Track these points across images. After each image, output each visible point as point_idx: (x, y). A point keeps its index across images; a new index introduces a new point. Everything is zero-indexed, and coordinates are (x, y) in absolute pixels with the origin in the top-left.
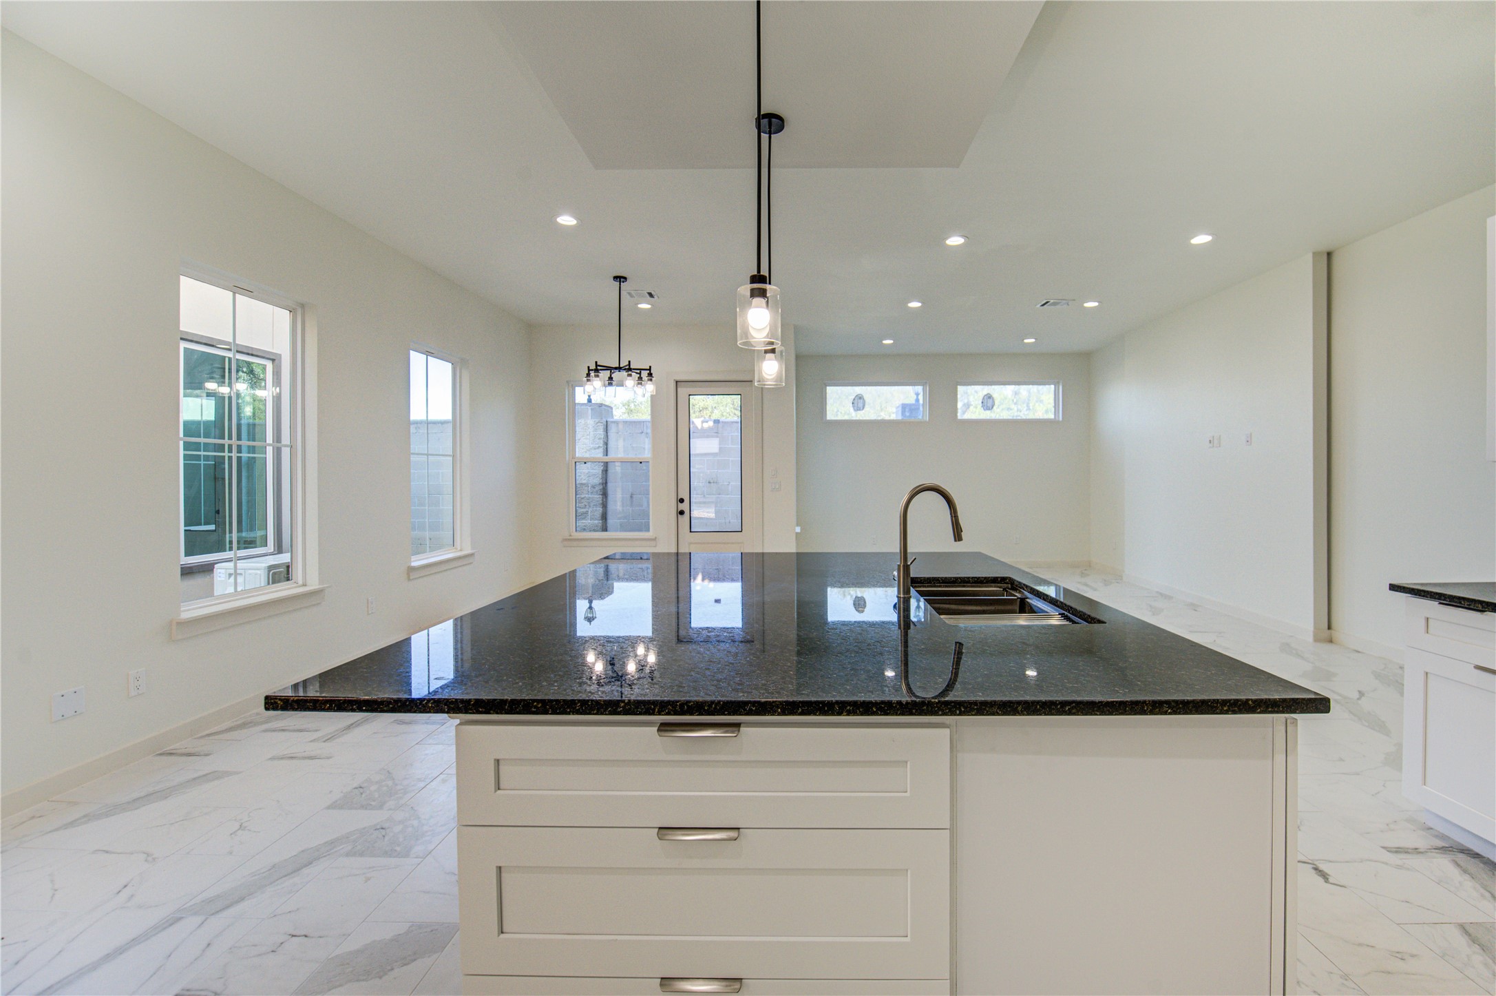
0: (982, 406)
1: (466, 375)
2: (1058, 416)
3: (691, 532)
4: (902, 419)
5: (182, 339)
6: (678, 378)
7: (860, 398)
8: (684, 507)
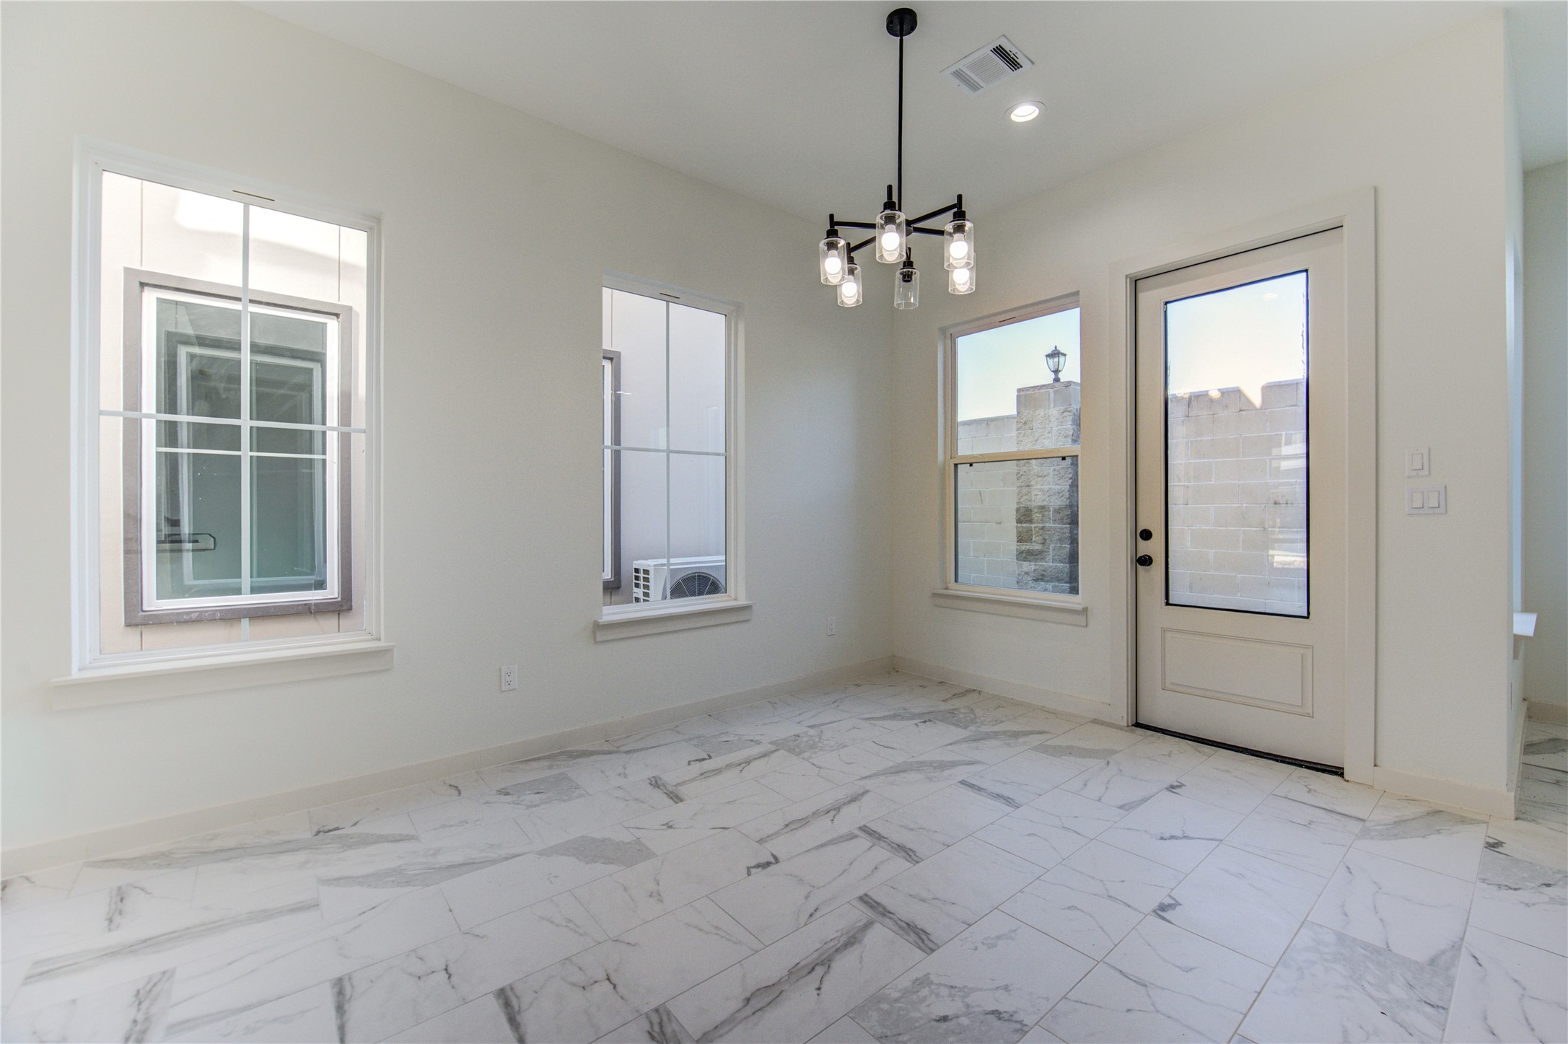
3: (1168, 604)
8: (1153, 548)
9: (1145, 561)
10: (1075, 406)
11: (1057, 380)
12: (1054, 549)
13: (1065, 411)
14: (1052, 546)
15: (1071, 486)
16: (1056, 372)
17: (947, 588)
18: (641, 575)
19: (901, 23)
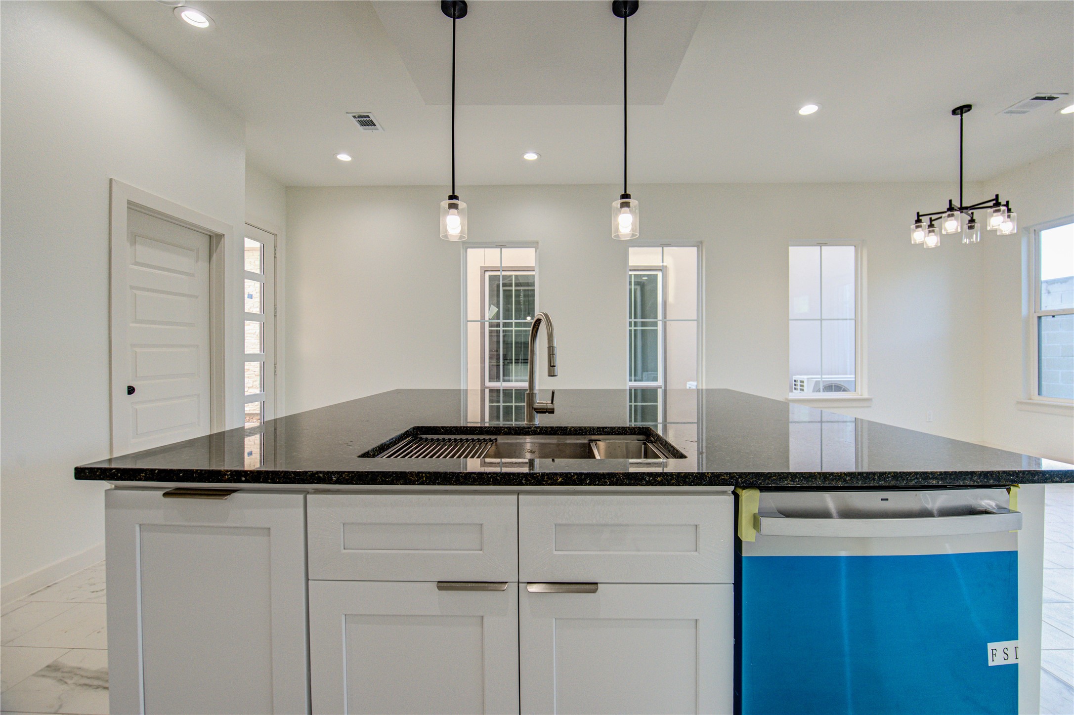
17: (1031, 399)
18: (799, 383)
19: (961, 110)
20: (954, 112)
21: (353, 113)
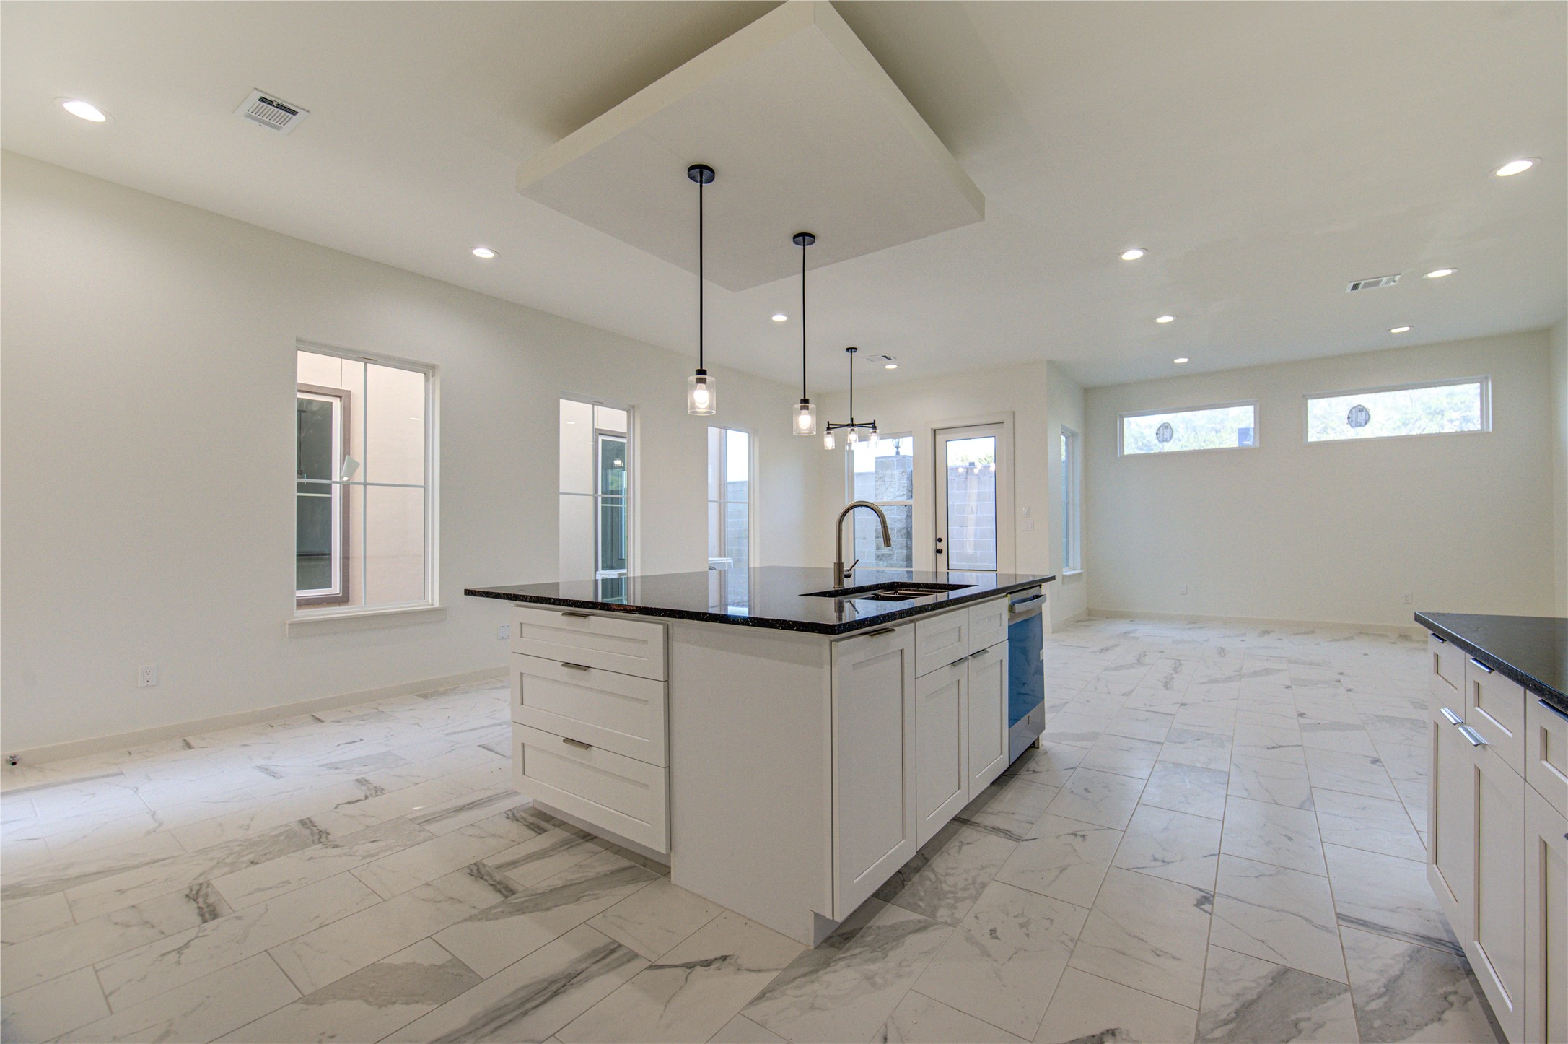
0: (1349, 423)
1: (757, 443)
2: (1489, 427)
3: (949, 569)
4: (1239, 447)
5: (600, 434)
6: (936, 426)
7: (1167, 427)
8: (942, 546)
9: (939, 551)
10: (909, 470)
11: (898, 453)
12: (897, 553)
13: (903, 472)
14: (896, 552)
15: (907, 516)
16: (897, 447)
19: (851, 350)
20: (847, 349)
21: (264, 93)
